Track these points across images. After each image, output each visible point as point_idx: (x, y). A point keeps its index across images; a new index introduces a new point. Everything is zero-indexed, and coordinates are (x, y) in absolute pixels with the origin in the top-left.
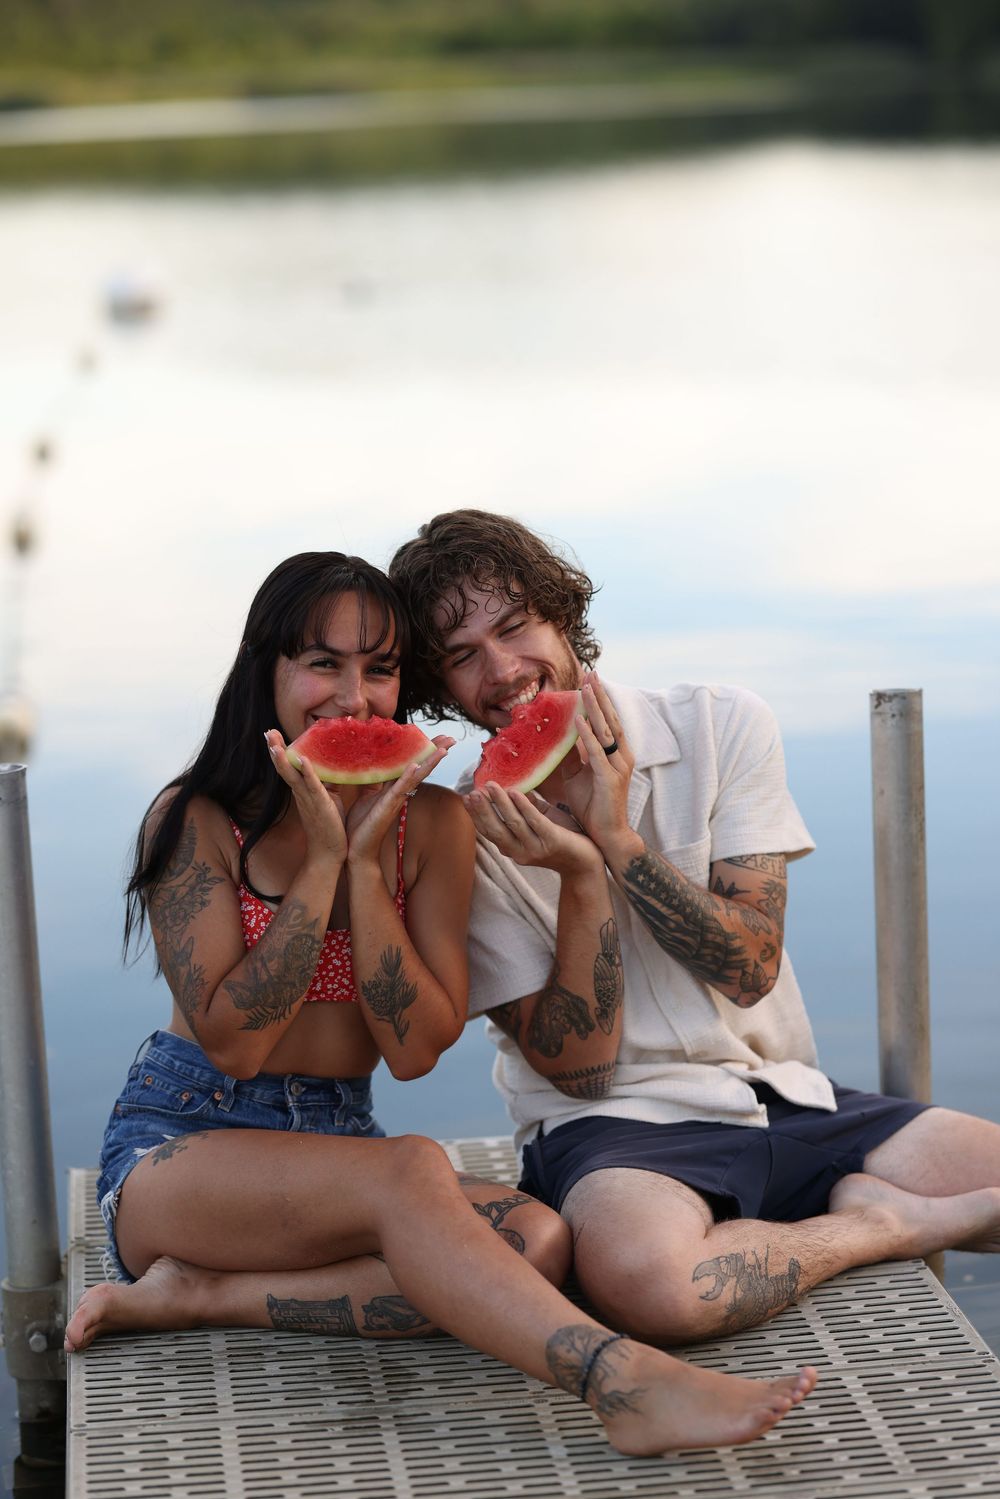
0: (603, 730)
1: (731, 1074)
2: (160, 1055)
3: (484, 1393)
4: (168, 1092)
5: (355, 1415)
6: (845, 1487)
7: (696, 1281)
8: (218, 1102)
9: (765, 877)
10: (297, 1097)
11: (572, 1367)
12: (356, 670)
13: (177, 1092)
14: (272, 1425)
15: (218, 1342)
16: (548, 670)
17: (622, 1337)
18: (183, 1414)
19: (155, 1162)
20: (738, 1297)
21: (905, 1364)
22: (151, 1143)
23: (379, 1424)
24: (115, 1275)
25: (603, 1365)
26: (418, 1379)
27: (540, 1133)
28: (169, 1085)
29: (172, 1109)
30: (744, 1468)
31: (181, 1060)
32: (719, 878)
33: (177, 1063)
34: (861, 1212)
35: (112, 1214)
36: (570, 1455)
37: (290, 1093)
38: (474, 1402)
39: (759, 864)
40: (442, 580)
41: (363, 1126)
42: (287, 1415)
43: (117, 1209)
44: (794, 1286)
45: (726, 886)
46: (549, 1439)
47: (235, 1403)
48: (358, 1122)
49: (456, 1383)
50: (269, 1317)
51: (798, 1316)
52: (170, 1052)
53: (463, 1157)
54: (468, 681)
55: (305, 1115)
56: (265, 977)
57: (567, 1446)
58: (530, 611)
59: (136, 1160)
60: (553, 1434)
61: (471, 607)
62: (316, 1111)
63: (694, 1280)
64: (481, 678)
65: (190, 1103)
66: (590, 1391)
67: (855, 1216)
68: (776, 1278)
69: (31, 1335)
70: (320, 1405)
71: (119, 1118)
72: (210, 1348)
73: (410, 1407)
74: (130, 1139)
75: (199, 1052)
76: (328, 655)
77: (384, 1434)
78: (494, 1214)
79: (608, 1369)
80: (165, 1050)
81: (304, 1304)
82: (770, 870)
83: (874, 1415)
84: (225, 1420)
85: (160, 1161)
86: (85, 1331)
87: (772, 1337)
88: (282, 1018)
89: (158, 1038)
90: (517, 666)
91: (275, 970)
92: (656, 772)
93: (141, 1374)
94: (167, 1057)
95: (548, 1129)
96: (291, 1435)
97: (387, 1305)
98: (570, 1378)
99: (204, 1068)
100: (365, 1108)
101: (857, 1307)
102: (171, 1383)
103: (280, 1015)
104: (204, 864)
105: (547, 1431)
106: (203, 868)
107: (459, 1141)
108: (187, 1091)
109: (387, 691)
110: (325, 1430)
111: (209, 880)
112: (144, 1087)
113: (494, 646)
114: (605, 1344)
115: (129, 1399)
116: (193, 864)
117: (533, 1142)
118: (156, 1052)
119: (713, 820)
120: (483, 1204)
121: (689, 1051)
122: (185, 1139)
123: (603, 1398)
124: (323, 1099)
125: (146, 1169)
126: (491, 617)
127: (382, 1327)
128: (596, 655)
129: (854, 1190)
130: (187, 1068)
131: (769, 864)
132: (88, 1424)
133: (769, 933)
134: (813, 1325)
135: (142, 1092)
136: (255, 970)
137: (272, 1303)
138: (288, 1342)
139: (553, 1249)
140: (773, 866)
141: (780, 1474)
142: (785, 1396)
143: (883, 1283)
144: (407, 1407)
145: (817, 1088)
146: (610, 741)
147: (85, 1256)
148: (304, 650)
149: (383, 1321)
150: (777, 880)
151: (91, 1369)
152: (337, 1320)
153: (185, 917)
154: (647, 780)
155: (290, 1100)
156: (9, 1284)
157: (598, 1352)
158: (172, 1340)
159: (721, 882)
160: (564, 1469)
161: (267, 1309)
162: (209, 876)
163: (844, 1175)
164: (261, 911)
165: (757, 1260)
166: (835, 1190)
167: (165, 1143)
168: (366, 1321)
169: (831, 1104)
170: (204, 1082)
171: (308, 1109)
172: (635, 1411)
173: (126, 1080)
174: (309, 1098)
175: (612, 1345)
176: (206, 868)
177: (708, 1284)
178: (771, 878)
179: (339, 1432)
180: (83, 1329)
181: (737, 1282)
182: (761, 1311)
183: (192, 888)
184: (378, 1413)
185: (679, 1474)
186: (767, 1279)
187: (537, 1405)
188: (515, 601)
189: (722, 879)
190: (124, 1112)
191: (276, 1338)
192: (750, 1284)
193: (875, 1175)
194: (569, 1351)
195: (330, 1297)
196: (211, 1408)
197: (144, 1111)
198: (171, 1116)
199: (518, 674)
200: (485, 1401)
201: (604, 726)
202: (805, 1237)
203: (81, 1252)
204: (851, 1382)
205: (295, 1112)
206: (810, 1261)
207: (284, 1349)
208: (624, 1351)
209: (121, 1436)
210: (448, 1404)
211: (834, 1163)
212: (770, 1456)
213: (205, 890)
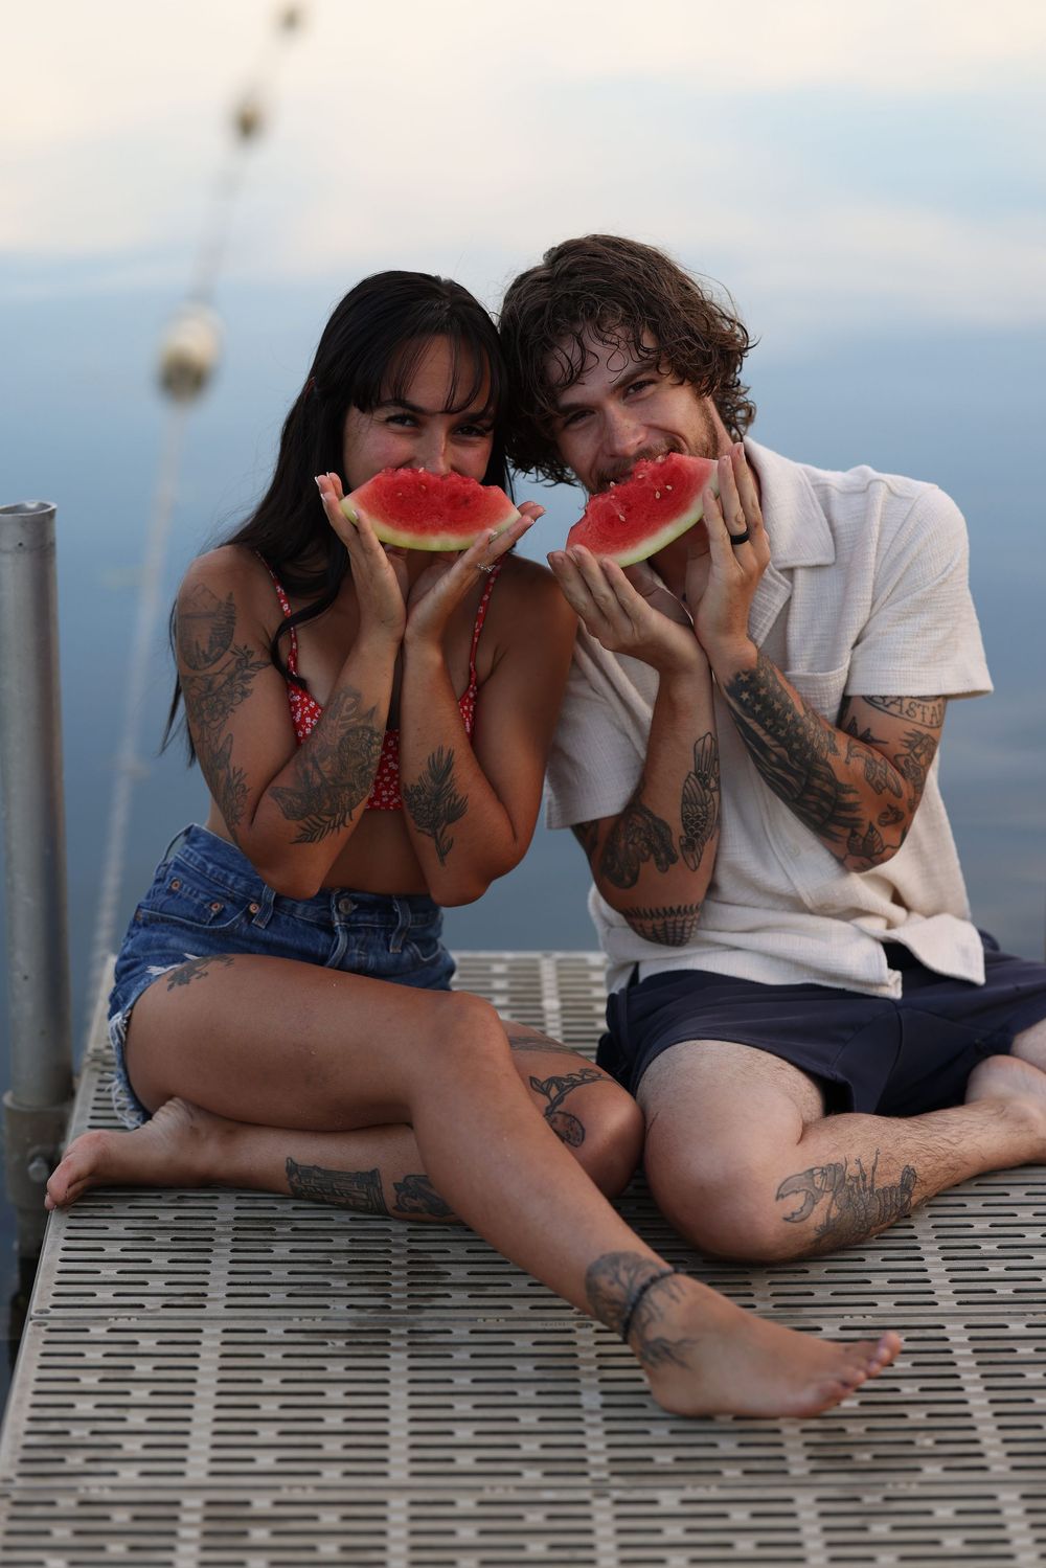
0: (734, 515)
1: (863, 933)
2: (191, 854)
3: (521, 1307)
4: (196, 901)
5: (364, 1325)
6: (922, 1484)
7: (780, 1201)
8: (253, 916)
9: (909, 727)
10: (346, 916)
11: (614, 1302)
12: (439, 432)
13: (206, 901)
14: (264, 1331)
15: (226, 1208)
16: (678, 443)
17: (676, 1272)
18: (165, 1306)
19: (171, 987)
20: (832, 1217)
21: (1024, 1314)
22: (170, 960)
23: (389, 1340)
24: (125, 1106)
25: (649, 1305)
26: (448, 1280)
27: (635, 975)
28: (198, 891)
29: (200, 922)
30: (807, 1444)
31: (215, 863)
32: (854, 718)
33: (210, 866)
34: (1001, 1107)
35: (121, 1038)
36: (604, 1406)
37: (338, 910)
38: (507, 1319)
39: (904, 710)
40: (558, 326)
41: (424, 956)
42: (285, 1318)
43: (126, 1033)
44: (906, 1197)
45: (861, 731)
46: (584, 1381)
47: (228, 1295)
48: (418, 950)
49: (491, 1291)
50: (288, 1182)
51: (908, 1232)
52: (203, 852)
53: (560, 976)
54: (582, 446)
55: (353, 938)
56: (318, 781)
57: (604, 1393)
58: (662, 370)
59: (151, 979)
60: (590, 1374)
61: (591, 361)
62: (367, 934)
63: (777, 1198)
64: (598, 445)
65: (219, 916)
66: (633, 1333)
67: (992, 1112)
68: (884, 1191)
69: (32, 1160)
70: (327, 1307)
71: (139, 927)
72: (215, 1216)
73: (431, 1319)
74: (148, 953)
75: (236, 855)
76: (407, 412)
77: (393, 1355)
78: (554, 1092)
79: (653, 1311)
80: (196, 850)
81: (327, 1173)
82: (919, 718)
83: (975, 1383)
84: (211, 1318)
85: (176, 986)
86: (69, 1187)
87: (873, 1260)
88: (341, 826)
89: (192, 835)
90: (641, 437)
91: (330, 772)
92: (800, 575)
93: (128, 1245)
94: (200, 857)
95: (644, 974)
96: (284, 1347)
97: (423, 1186)
98: (611, 1314)
99: (240, 874)
100: (431, 932)
101: (980, 1226)
102: (160, 1261)
103: (339, 823)
104: (246, 647)
105: (584, 1368)
106: (245, 652)
107: (559, 955)
108: (218, 901)
109: (475, 455)
110: (325, 1344)
111: (252, 665)
112: (170, 892)
113: (615, 409)
114: (654, 1280)
115: (109, 1280)
116: (232, 648)
117: (622, 991)
118: (187, 851)
119: (859, 647)
120: (542, 1080)
121: (807, 901)
122: (207, 962)
123: (646, 1344)
124: (377, 920)
125: (160, 989)
126: (613, 376)
127: (416, 1210)
128: (749, 419)
129: (999, 1077)
130: (221, 873)
131: (919, 711)
132: (53, 1310)
133: (899, 795)
134: (925, 1248)
135: (167, 898)
136: (306, 772)
137: (292, 1168)
138: (307, 1217)
139: (618, 1141)
140: (923, 713)
141: (848, 1457)
142: (859, 1367)
143: (1017, 1194)
144: (427, 1320)
145: (965, 952)
146: (741, 529)
147: (98, 1076)
148: (380, 404)
149: (416, 1203)
150: (925, 731)
151: (72, 1233)
152: (365, 1196)
153: (224, 708)
154: (787, 582)
155: (336, 918)
156: (13, 1100)
157: (645, 1288)
158: (171, 1201)
159: (856, 725)
160: (593, 1426)
161: (286, 1174)
162: (251, 661)
163: (988, 1056)
164: (307, 704)
165: (862, 1171)
166: (974, 1073)
167: (185, 964)
168: (397, 1201)
169: (978, 975)
170: (239, 890)
171: (357, 930)
172: (683, 1364)
173: (153, 881)
174: (361, 918)
175: (663, 1281)
176: (248, 652)
177: (796, 1202)
178: (919, 728)
179: (340, 1348)
180: (66, 1185)
181: (834, 1198)
182: (862, 1230)
183: (231, 677)
184: (391, 1325)
185: (727, 1446)
186: (872, 1192)
187: (579, 1331)
188: (643, 359)
189: (857, 722)
190: (145, 919)
191: (294, 1209)
192: (849, 1199)
193: (1024, 1060)
194: (611, 1283)
195: (359, 1169)
196: (198, 1300)
197: (168, 921)
198: (198, 930)
199: (641, 445)
200: (519, 1319)
201: (736, 509)
202: (926, 1138)
203: (95, 1070)
204: (956, 1333)
205: (340, 933)
206: (930, 1167)
207: (301, 1225)
208: (675, 1290)
209: (87, 1331)
210: (476, 1319)
211: (977, 1041)
212: (842, 1430)
213: (246, 678)
